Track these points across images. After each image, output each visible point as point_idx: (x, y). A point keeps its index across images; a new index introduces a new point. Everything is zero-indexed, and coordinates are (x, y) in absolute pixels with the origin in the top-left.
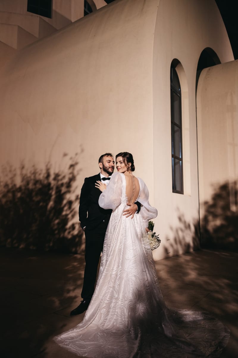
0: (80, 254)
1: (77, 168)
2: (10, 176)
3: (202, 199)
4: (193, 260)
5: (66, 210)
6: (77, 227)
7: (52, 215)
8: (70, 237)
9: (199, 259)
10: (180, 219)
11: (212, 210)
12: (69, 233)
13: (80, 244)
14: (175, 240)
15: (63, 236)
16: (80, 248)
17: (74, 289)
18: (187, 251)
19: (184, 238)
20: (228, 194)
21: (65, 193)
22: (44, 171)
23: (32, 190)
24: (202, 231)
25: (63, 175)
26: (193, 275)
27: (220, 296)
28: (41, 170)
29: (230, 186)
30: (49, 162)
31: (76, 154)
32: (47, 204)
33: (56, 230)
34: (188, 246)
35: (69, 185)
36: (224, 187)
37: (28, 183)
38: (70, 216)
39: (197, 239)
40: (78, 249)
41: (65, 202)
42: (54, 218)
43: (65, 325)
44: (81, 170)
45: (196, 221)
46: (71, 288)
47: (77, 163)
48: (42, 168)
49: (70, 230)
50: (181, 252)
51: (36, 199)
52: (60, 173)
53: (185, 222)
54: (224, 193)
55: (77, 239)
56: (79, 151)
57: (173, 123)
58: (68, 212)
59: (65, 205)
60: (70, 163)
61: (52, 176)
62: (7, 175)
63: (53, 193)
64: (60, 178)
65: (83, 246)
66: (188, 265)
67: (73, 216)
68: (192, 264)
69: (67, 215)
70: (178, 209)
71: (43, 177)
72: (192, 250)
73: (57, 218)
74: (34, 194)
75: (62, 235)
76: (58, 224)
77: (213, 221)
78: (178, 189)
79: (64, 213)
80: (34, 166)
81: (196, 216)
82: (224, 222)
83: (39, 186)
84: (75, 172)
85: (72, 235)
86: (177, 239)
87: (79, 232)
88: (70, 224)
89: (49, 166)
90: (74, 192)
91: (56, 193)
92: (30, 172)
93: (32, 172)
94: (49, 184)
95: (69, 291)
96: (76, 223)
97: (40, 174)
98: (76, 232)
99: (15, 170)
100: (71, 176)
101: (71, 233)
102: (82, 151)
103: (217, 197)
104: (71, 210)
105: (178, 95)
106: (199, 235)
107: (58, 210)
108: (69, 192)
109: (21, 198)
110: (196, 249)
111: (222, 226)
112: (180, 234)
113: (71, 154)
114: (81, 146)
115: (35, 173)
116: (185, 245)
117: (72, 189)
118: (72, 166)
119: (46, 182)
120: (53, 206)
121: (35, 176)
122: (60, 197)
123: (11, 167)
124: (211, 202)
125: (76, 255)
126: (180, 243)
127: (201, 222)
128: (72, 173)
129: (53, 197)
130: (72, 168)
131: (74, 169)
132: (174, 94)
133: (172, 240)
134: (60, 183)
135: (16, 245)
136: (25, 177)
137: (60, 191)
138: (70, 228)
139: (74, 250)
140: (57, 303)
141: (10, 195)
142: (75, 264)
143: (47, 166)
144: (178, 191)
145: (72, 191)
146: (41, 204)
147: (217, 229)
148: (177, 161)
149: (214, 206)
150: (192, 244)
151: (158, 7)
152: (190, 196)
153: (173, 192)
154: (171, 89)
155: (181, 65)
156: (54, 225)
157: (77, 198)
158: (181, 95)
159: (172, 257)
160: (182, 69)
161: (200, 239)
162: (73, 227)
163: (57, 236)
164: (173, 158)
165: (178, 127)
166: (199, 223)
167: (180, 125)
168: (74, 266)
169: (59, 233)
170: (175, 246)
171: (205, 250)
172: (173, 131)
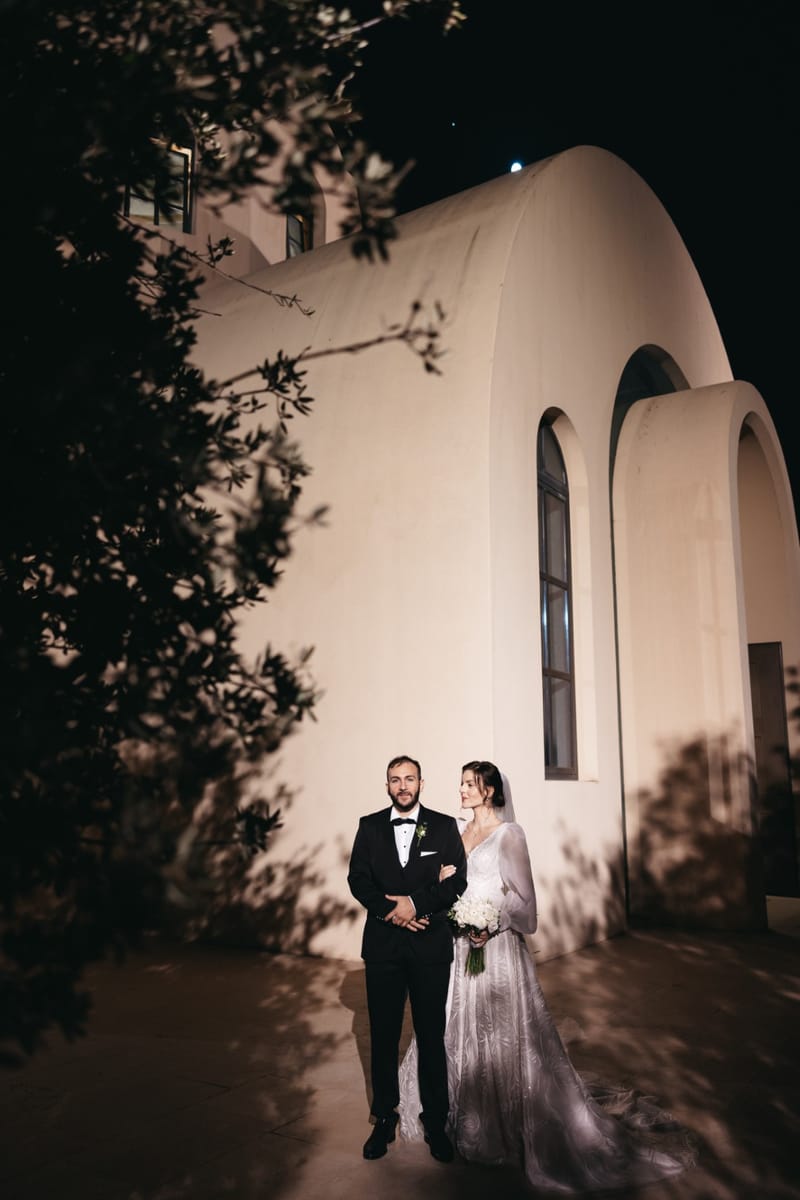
0: (289, 952)
3: (633, 784)
4: (602, 975)
6: (280, 875)
7: (207, 836)
8: (258, 902)
9: (617, 970)
10: (567, 852)
11: (661, 815)
12: (257, 891)
13: (288, 923)
14: (555, 914)
15: (240, 899)
16: (288, 937)
17: (302, 1069)
18: (588, 946)
19: (579, 905)
20: (705, 772)
21: (246, 776)
24: (632, 875)
26: (596, 1028)
29: (711, 748)
33: (218, 880)
34: (592, 927)
36: (694, 751)
39: (618, 905)
40: (282, 937)
42: (214, 847)
45: (614, 854)
50: (570, 945)
53: (582, 859)
54: (693, 769)
55: (280, 911)
57: (545, 577)
66: (588, 992)
68: (598, 990)
70: (561, 824)
72: (601, 938)
73: (221, 849)
75: (235, 898)
76: (225, 864)
77: (665, 847)
78: (562, 762)
81: (614, 836)
82: (694, 853)
85: (266, 897)
86: (561, 911)
87: (288, 889)
88: (259, 866)
90: (271, 774)
96: (278, 865)
98: (276, 890)
101: (264, 892)
103: (674, 778)
105: (561, 496)
106: (624, 891)
108: (257, 773)
110: (615, 933)
111: (688, 864)
112: (569, 894)
116: (583, 926)
120: (210, 811)
124: (657, 792)
125: (278, 958)
126: (569, 920)
127: (630, 851)
138: (259, 878)
139: (270, 940)
142: (285, 989)
144: (561, 769)
145: (267, 773)
147: (677, 872)
148: (557, 681)
149: (665, 803)
150: (602, 920)
151: (502, 285)
152: (595, 781)
153: (549, 776)
154: (540, 487)
155: (568, 420)
156: (213, 866)
157: (281, 792)
158: (567, 495)
159: (549, 961)
160: (571, 427)
161: (627, 903)
162: (268, 875)
163: (222, 900)
164: (547, 679)
165: (560, 586)
166: (623, 854)
167: (565, 580)
168: (283, 998)
169: (228, 892)
170: (554, 931)
171: (638, 936)
172: (547, 599)
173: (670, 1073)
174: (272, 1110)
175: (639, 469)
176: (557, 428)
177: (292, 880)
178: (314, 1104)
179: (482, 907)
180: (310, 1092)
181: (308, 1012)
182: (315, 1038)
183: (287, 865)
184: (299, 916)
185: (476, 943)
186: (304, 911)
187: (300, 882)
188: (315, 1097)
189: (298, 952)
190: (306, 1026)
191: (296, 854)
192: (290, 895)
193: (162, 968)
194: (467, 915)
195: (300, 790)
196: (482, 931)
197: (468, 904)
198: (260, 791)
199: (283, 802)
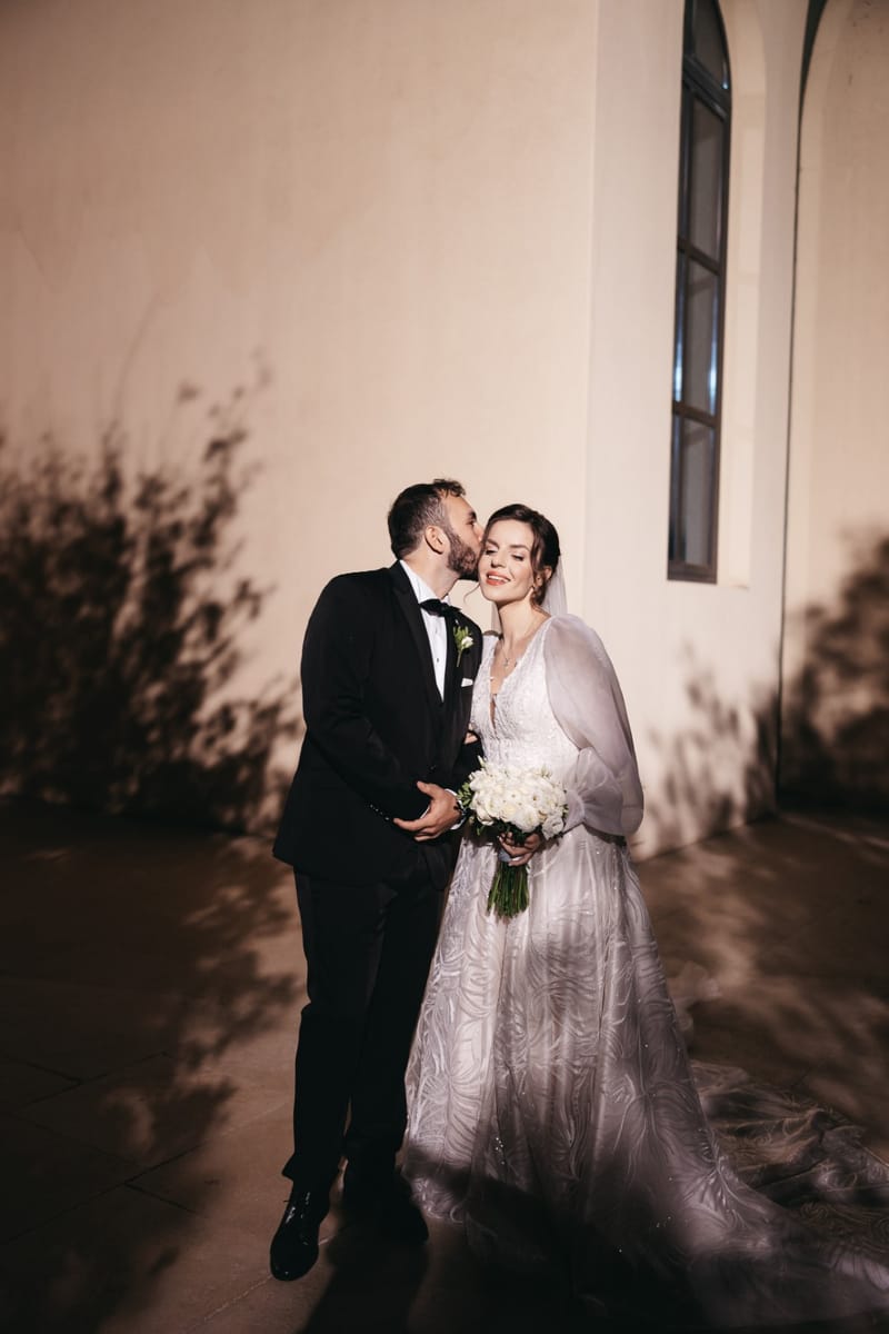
0: (256, 834)
1: (243, 456)
3: (796, 598)
4: (743, 881)
5: (196, 645)
6: (243, 719)
7: (133, 660)
8: (211, 759)
9: (765, 873)
10: (695, 694)
11: (840, 644)
12: (210, 742)
13: (254, 792)
14: (670, 788)
15: (184, 755)
16: (256, 810)
17: (221, 1046)
18: (717, 833)
19: (707, 775)
21: (190, 568)
22: (94, 465)
23: (43, 549)
24: (787, 731)
25: (178, 486)
26: (733, 970)
28: (82, 459)
30: (115, 424)
31: (239, 393)
32: (111, 615)
33: (151, 726)
34: (724, 806)
35: (205, 534)
37: (24, 516)
38: (211, 671)
39: (765, 774)
40: (247, 812)
41: (188, 607)
42: (145, 676)
43: (169, 1258)
44: (258, 467)
45: (765, 698)
46: (208, 1036)
47: (239, 437)
48: (83, 448)
49: (214, 731)
50: (690, 833)
51: (63, 586)
52: (166, 476)
53: (716, 706)
55: (244, 774)
56: (249, 378)
57: (685, 249)
58: (204, 653)
59: (190, 622)
60: (210, 431)
61: (131, 490)
63: (138, 564)
64: (166, 497)
65: (271, 805)
66: (719, 911)
67: (226, 672)
68: (736, 907)
69: (197, 666)
70: (689, 650)
71: (92, 489)
72: (737, 822)
73: (156, 677)
74: (51, 563)
75: (177, 752)
76: (162, 701)
77: (840, 691)
78: (694, 556)
79: (186, 657)
80: (47, 437)
81: (766, 672)
82: (885, 701)
83: (72, 530)
84: (234, 477)
85: (223, 752)
86: (679, 783)
87: (254, 741)
88: (211, 706)
89: (113, 443)
90: (228, 565)
91: (150, 564)
92: (34, 464)
93: (43, 463)
94: (119, 524)
95: (196, 1056)
96: (240, 704)
97: (76, 477)
98: (237, 742)
100: (214, 492)
101: (220, 744)
102: (266, 378)
103: (864, 588)
104: (217, 643)
105: (718, 109)
106: (774, 754)
107: (159, 640)
108: (206, 563)
110: (758, 815)
111: (876, 717)
112: (694, 757)
113: (216, 391)
114: (257, 354)
115: (52, 470)
116: (712, 805)
117: (221, 551)
118: (218, 447)
119: (102, 513)
120: (137, 622)
121: (53, 485)
122: (167, 585)
124: (835, 608)
125: (238, 843)
126: (691, 795)
127: (787, 698)
128: (219, 479)
129: (138, 583)
130: (218, 457)
131: (226, 462)
132: (699, 106)
134: (167, 519)
136: (12, 487)
137: (167, 557)
138: (211, 723)
139: (229, 815)
142: (234, 893)
143: (106, 439)
144: (693, 568)
145: (220, 563)
146: (85, 611)
147: (856, 729)
148: (693, 426)
149: (847, 626)
150: (740, 797)
152: (744, 587)
153: (673, 574)
154: (685, 86)
156: (143, 705)
157: (245, 593)
158: (728, 107)
159: (649, 860)
161: (777, 774)
162: (226, 719)
163: (158, 754)
164: (677, 419)
165: (708, 267)
166: (776, 702)
167: (717, 256)
168: (226, 909)
169: (166, 742)
170: (667, 813)
171: (794, 819)
172: (685, 289)
173: (873, 1069)
174: (143, 1129)
175: (851, 78)
177: (261, 727)
178: (224, 1119)
179: (530, 785)
180: (224, 1092)
181: (260, 935)
182: (261, 984)
183: (253, 705)
184: (271, 782)
185: (512, 857)
186: (280, 775)
187: (273, 731)
188: (231, 1104)
190: (251, 960)
191: (267, 688)
192: (257, 750)
193: (53, 854)
194: (498, 802)
195: (273, 589)
196: (528, 834)
197: (501, 777)
198: (210, 591)
199: (246, 608)
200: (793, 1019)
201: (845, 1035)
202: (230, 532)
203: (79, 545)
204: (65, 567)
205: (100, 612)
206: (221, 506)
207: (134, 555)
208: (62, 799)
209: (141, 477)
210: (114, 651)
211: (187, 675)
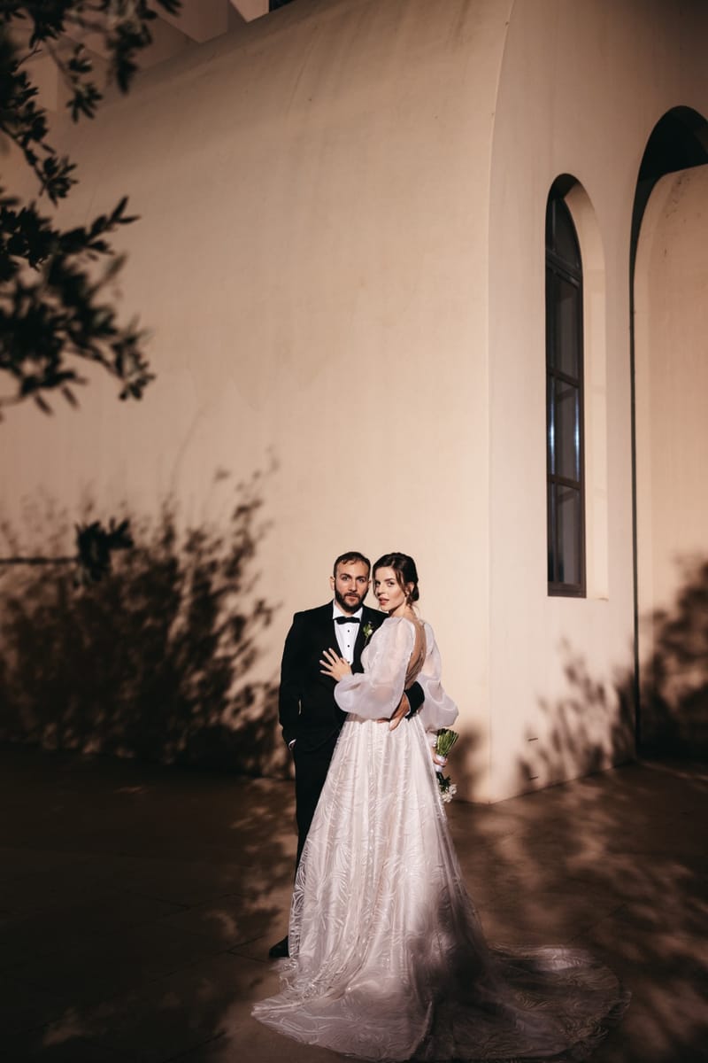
0: (269, 776)
1: (259, 517)
2: (49, 530)
3: (646, 606)
4: (605, 802)
5: (227, 645)
6: (260, 696)
7: (182, 656)
8: (237, 724)
9: (623, 797)
10: (571, 674)
11: (678, 638)
12: (236, 712)
13: (269, 747)
14: (555, 739)
15: (218, 721)
16: (269, 760)
17: (268, 891)
18: (592, 774)
19: (583, 731)
21: (222, 592)
22: (156, 523)
23: (120, 580)
24: (643, 701)
25: (215, 537)
26: (592, 850)
27: (651, 914)
28: (148, 519)
30: (171, 495)
31: (257, 475)
32: (167, 625)
33: (195, 701)
34: (596, 754)
35: (233, 569)
38: (237, 663)
39: (627, 732)
40: (263, 760)
41: (221, 619)
42: (190, 667)
44: (270, 524)
45: (624, 677)
47: (257, 504)
48: (148, 510)
49: (239, 705)
50: (572, 772)
51: (133, 606)
52: (206, 530)
53: (587, 683)
55: (260, 734)
56: (264, 466)
57: (553, 373)
58: (232, 651)
59: (223, 629)
60: (237, 500)
61: (182, 539)
62: (39, 529)
63: (186, 589)
64: (206, 544)
65: (279, 756)
66: (586, 818)
67: (248, 663)
68: (599, 817)
69: (228, 660)
70: (565, 644)
71: (154, 539)
72: (607, 766)
73: (198, 668)
74: (125, 589)
75: (213, 719)
76: (202, 684)
77: (681, 672)
78: (569, 577)
79: (220, 653)
80: (123, 504)
81: (626, 660)
83: (140, 567)
84: (253, 531)
85: (246, 719)
86: (562, 737)
87: (267, 710)
88: (237, 686)
89: (170, 508)
90: (249, 589)
91: (195, 590)
94: (173, 563)
95: (255, 896)
96: (258, 685)
97: (143, 531)
98: (256, 711)
99: (64, 513)
100: (239, 540)
101: (243, 713)
102: (275, 466)
104: (242, 643)
105: (573, 280)
106: (634, 718)
107: (201, 642)
108: (234, 588)
109: (84, 602)
110: (621, 760)
111: (705, 690)
112: (572, 718)
113: (241, 473)
114: (270, 449)
116: (587, 752)
117: (244, 580)
118: (242, 511)
119: (162, 555)
120: (185, 629)
122: (207, 604)
123: (51, 502)
124: (673, 613)
125: (258, 782)
126: (571, 745)
127: (643, 677)
128: (243, 532)
129: (186, 603)
130: (242, 518)
131: (248, 521)
132: (558, 281)
133: (545, 740)
134: (206, 559)
135: (74, 744)
137: (208, 585)
138: (237, 699)
139: (250, 763)
140: (230, 927)
141: (51, 590)
142: (261, 811)
143: (165, 505)
144: (568, 585)
145: (244, 588)
146: (148, 622)
147: (692, 699)
148: (566, 489)
149: (683, 625)
150: (608, 747)
151: (507, 23)
152: (604, 599)
153: (552, 592)
154: (548, 270)
155: (583, 191)
156: (189, 687)
157: (261, 609)
158: (580, 279)
159: (544, 789)
160: (587, 199)
161: (637, 732)
162: (247, 696)
163: (200, 722)
164: (551, 485)
165: (569, 383)
166: (634, 678)
167: (577, 377)
168: (257, 820)
169: (205, 713)
170: (554, 757)
171: (648, 765)
172: (554, 398)
173: (671, 900)
175: (666, 252)
176: (569, 201)
178: (277, 924)
180: (275, 912)
183: (267, 686)
188: (280, 917)
189: (279, 776)
192: (270, 717)
193: (134, 790)
195: (280, 606)
198: (237, 607)
199: (262, 619)
200: (625, 875)
201: (658, 884)
202: (250, 567)
203: (145, 577)
204: (134, 593)
205: (159, 623)
206: (245, 550)
207: (183, 584)
208: (130, 755)
209: (189, 531)
210: (169, 650)
211: (220, 666)
